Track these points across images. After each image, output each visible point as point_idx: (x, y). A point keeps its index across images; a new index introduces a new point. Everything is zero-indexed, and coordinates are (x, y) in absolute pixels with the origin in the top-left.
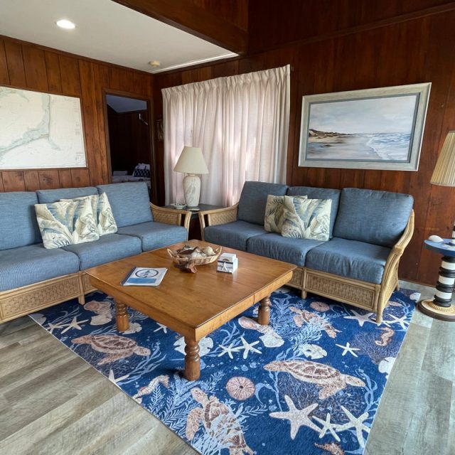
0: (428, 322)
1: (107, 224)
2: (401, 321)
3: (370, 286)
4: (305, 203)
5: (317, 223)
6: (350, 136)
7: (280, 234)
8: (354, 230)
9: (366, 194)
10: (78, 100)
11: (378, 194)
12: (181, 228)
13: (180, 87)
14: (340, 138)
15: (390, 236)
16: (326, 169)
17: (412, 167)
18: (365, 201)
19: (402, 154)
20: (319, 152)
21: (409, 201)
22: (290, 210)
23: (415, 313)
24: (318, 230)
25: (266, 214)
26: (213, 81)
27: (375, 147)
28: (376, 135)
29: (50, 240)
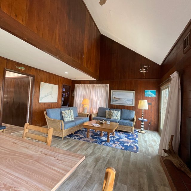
0: (141, 134)
1: (72, 118)
2: (137, 134)
3: (131, 127)
4: (115, 112)
5: (118, 116)
6: (121, 99)
7: (110, 119)
8: (125, 118)
9: (126, 110)
10: (58, 86)
11: (129, 110)
12: (87, 118)
13: (81, 84)
14: (119, 99)
15: (132, 119)
16: (117, 105)
17: (133, 105)
18: (126, 111)
19: (131, 103)
20: (115, 102)
21: (134, 112)
22: (112, 113)
23: (138, 133)
24: (118, 118)
25: (106, 114)
26: (90, 85)
27: (126, 101)
28: (126, 99)
29: (66, 120)
